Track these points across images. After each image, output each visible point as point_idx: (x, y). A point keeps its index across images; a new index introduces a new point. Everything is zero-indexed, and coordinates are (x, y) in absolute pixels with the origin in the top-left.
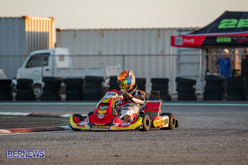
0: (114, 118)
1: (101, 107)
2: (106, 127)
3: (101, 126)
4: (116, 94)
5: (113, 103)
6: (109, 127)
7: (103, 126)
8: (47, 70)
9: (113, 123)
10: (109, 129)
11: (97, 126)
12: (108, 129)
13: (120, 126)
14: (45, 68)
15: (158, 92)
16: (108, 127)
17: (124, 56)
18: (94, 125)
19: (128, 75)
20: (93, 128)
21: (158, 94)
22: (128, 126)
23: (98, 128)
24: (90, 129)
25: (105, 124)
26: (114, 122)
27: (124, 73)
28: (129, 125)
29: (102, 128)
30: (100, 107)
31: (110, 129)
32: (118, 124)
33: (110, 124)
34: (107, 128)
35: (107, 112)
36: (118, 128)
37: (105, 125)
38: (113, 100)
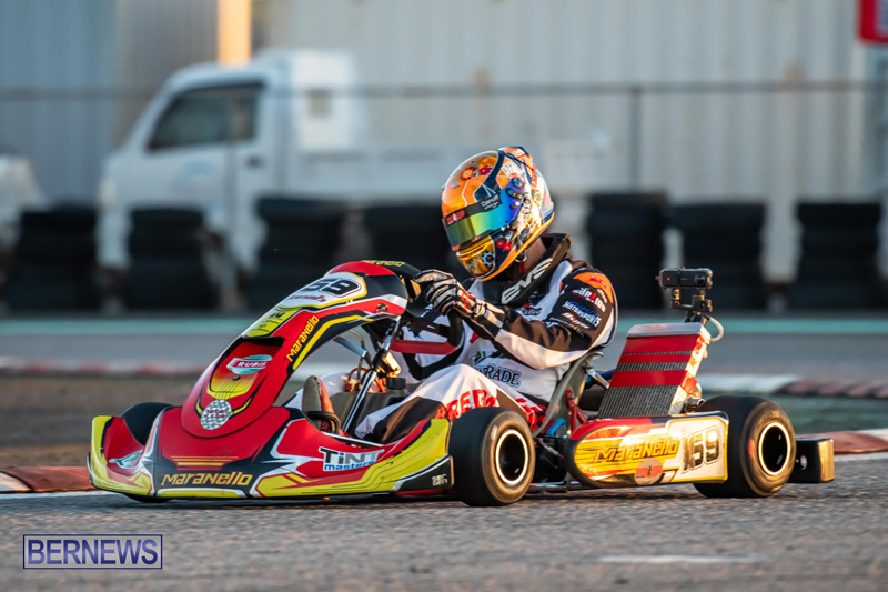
0: (284, 426)
1: (236, 365)
2: (229, 477)
3: (206, 470)
4: (353, 286)
5: (310, 337)
6: (250, 477)
7: (213, 471)
8: (254, 163)
9: (274, 452)
10: (246, 489)
11: (187, 470)
12: (239, 493)
13: (311, 471)
14: (244, 151)
15: (705, 274)
16: (240, 478)
17: (636, 91)
18: (174, 469)
19: (491, 182)
20: (169, 485)
21: (702, 284)
22: (358, 472)
23: (190, 485)
24: (153, 491)
25: (229, 460)
26: (280, 450)
27: (468, 173)
28: (366, 468)
29: (208, 484)
30: (235, 360)
31: (253, 492)
32: (300, 460)
33: (258, 463)
34: (236, 487)
35: (253, 393)
36: (300, 485)
37: (227, 469)
38: (314, 321)
